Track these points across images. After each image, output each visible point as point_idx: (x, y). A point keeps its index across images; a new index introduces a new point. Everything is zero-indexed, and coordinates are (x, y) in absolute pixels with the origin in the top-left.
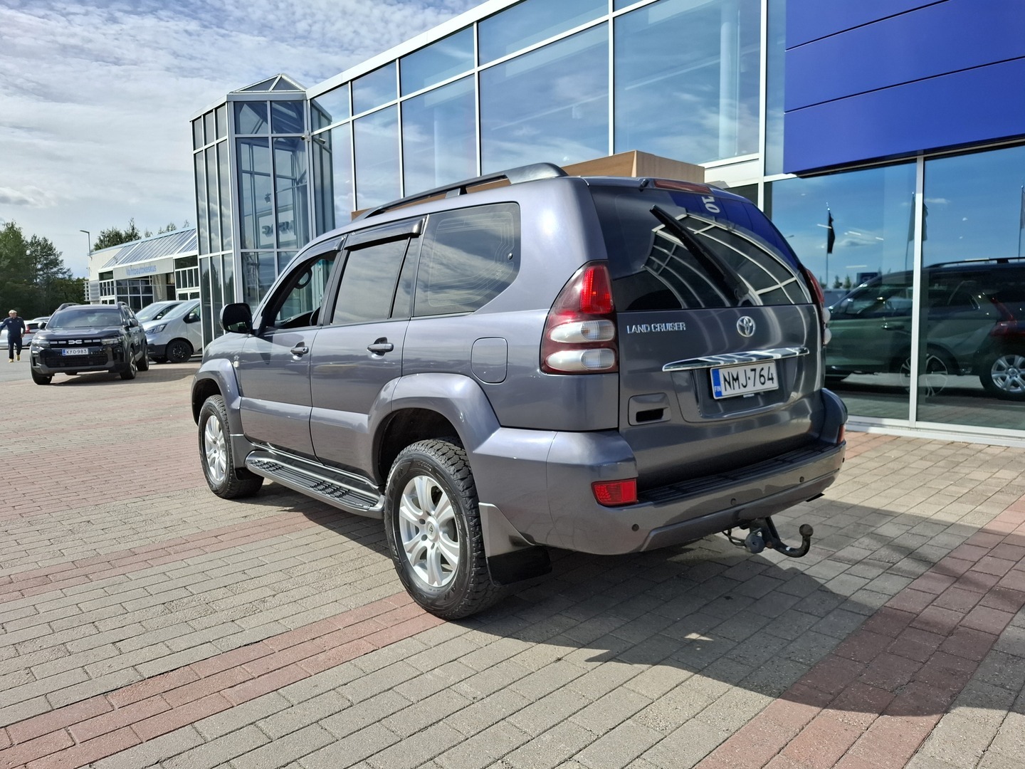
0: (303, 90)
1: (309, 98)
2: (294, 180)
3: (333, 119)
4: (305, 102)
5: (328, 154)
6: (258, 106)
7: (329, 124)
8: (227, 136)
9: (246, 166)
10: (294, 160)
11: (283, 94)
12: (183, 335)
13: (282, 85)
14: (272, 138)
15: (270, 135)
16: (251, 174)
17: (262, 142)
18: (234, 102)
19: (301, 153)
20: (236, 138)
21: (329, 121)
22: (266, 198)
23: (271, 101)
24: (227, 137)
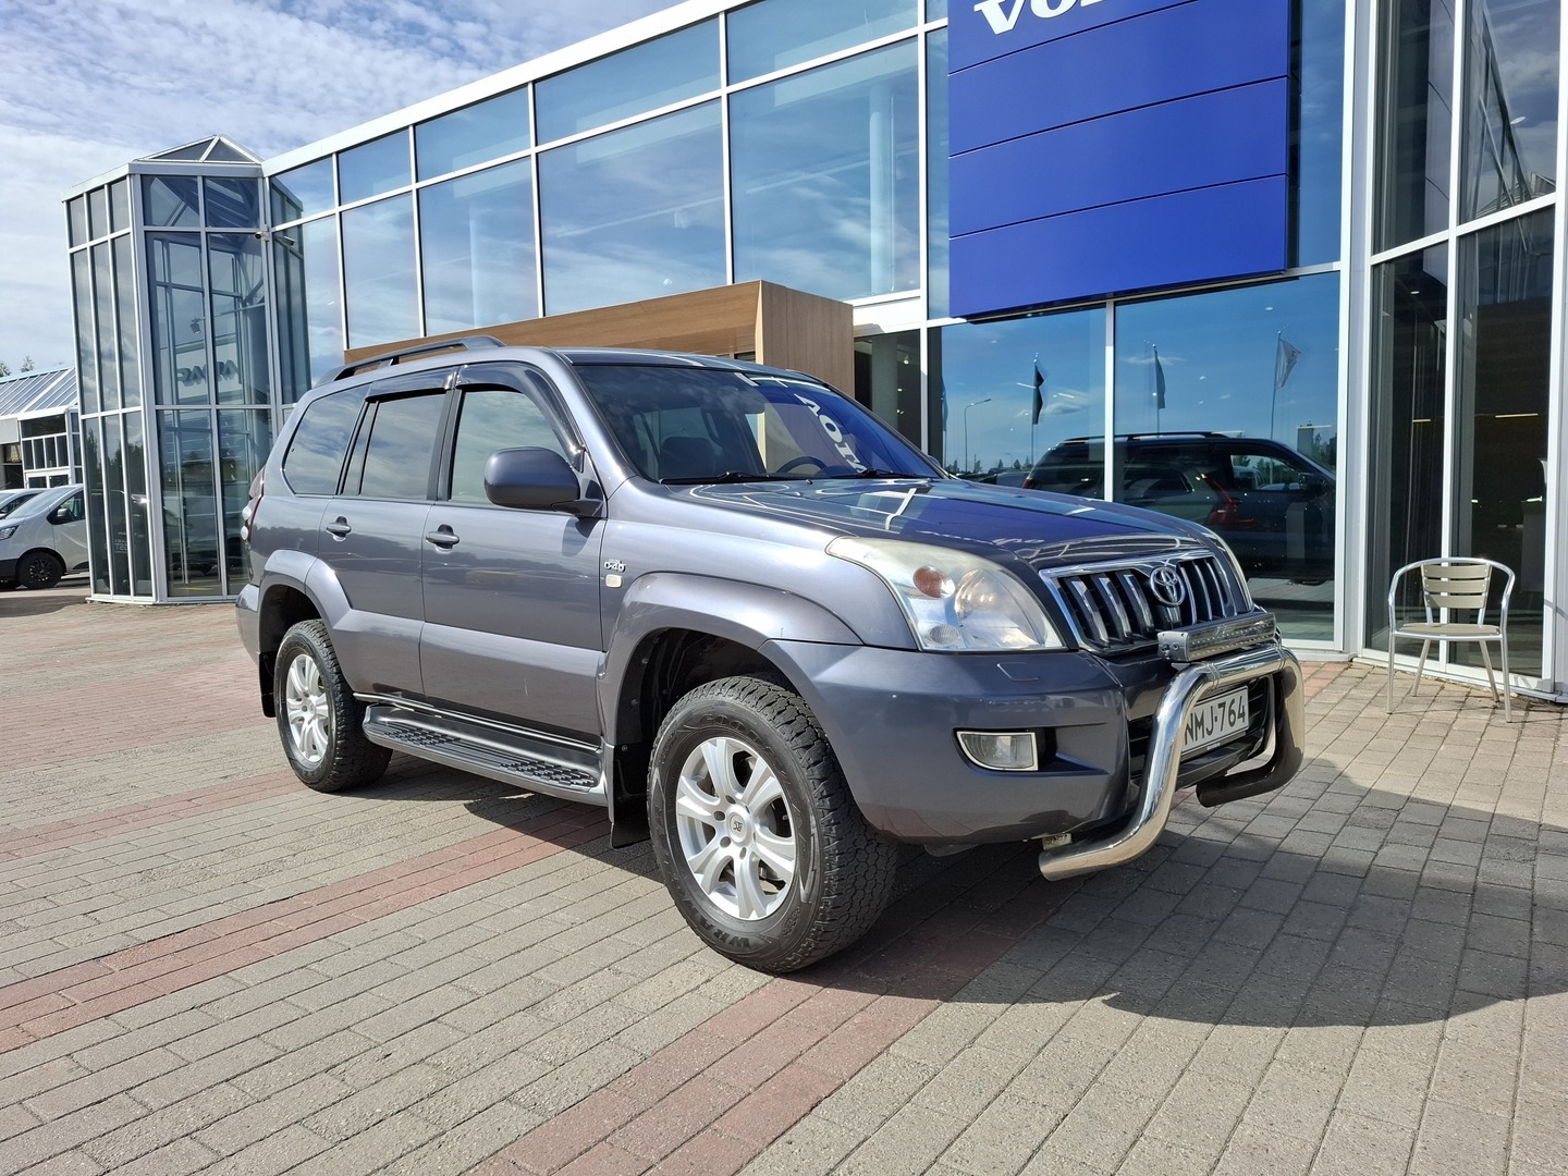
0: (258, 162)
1: (267, 174)
2: (238, 298)
3: (305, 207)
4: (260, 180)
5: (297, 260)
6: (182, 185)
7: (299, 217)
8: (130, 227)
9: (160, 278)
10: (238, 265)
11: (223, 167)
12: (46, 543)
13: (221, 153)
14: (207, 233)
15: (203, 229)
16: (166, 287)
17: (191, 238)
18: (141, 175)
19: (250, 257)
20: (145, 232)
21: (298, 212)
22: (192, 326)
23: (204, 177)
24: (130, 230)
